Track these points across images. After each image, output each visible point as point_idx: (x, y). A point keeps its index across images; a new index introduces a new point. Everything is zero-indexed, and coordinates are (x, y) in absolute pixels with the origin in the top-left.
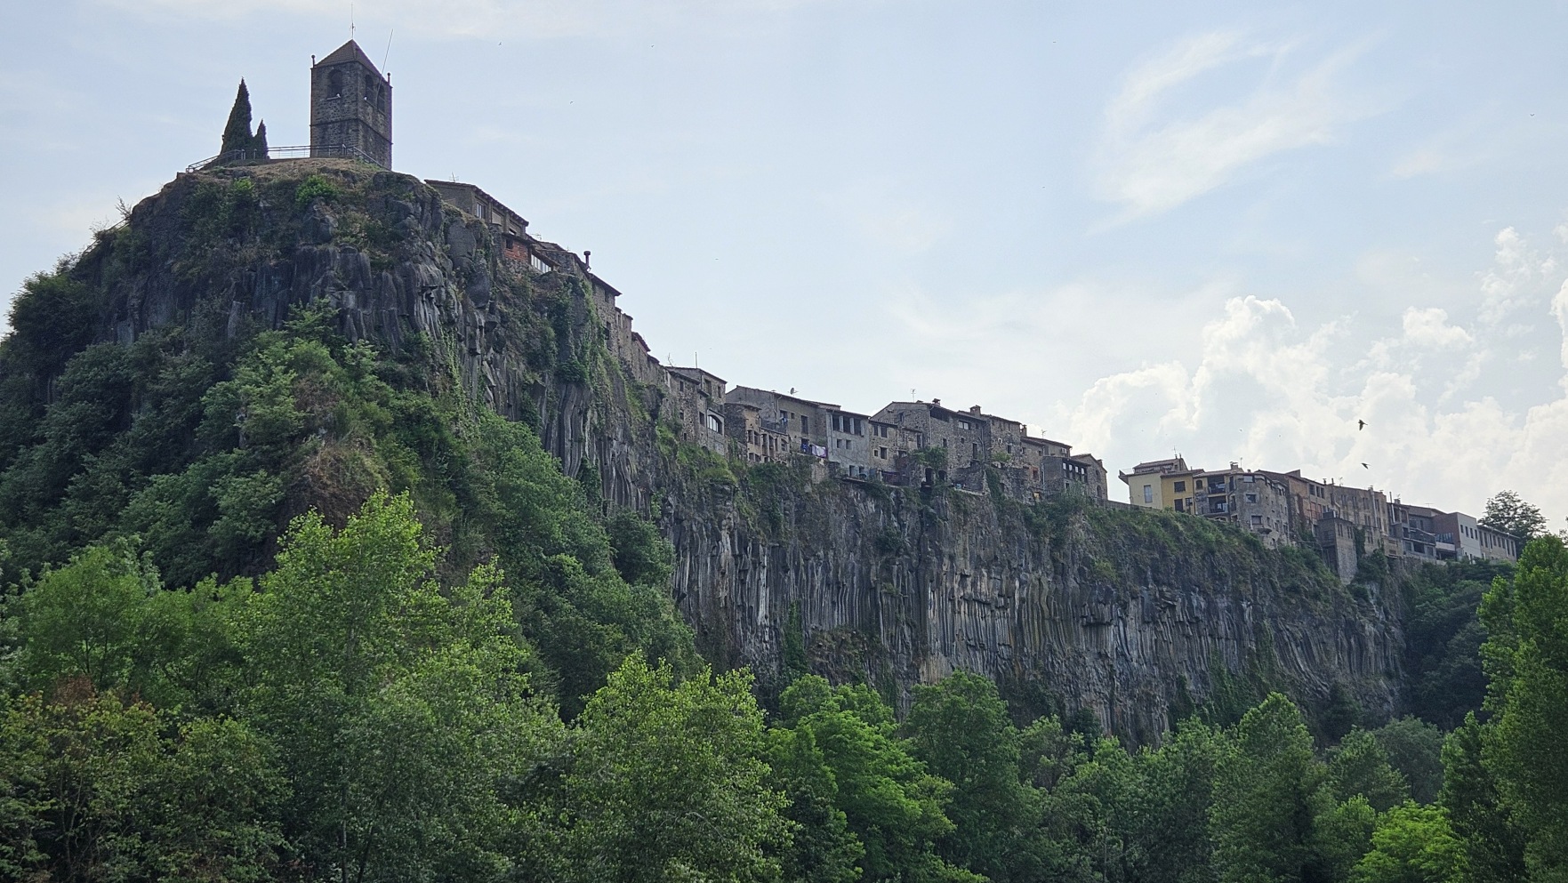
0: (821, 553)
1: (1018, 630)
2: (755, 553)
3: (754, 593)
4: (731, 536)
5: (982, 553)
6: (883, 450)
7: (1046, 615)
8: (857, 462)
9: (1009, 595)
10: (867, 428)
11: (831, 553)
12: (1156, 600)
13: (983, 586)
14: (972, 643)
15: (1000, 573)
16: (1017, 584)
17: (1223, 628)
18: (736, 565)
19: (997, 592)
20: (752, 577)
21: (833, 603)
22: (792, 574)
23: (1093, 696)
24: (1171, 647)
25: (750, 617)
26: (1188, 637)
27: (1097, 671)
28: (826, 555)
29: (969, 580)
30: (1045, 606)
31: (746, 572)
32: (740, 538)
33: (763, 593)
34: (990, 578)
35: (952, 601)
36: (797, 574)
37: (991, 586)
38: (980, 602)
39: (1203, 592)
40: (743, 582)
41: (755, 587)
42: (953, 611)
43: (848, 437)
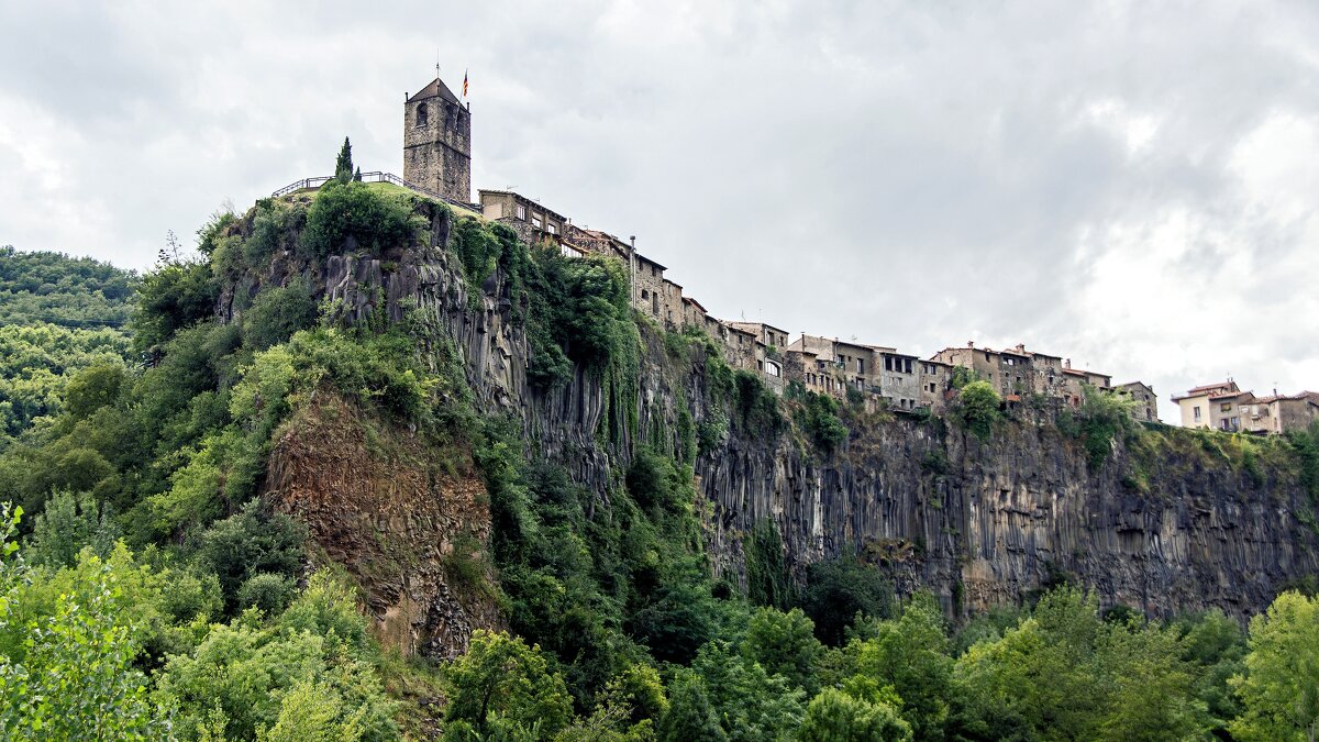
0: (873, 475)
1: (1056, 537)
2: (809, 474)
3: (809, 509)
4: (785, 463)
5: (1021, 471)
6: (933, 385)
7: (1082, 523)
8: (908, 395)
9: (1048, 506)
10: (916, 367)
11: (881, 475)
12: (1190, 508)
13: (1023, 499)
14: (1012, 548)
15: (1038, 487)
16: (1055, 497)
17: (1258, 531)
18: (791, 486)
19: (1035, 504)
20: (807, 496)
21: (884, 516)
22: (845, 493)
23: (1127, 593)
24: (1206, 550)
25: (805, 529)
26: (1223, 541)
27: (1131, 572)
28: (877, 477)
29: (1009, 495)
30: (1081, 517)
31: (800, 491)
32: (793, 463)
33: (816, 509)
34: (1029, 492)
35: (993, 512)
36: (850, 492)
37: (1030, 499)
38: (1019, 513)
39: (1239, 501)
40: (797, 501)
41: (809, 503)
42: (995, 522)
43: (899, 375)
